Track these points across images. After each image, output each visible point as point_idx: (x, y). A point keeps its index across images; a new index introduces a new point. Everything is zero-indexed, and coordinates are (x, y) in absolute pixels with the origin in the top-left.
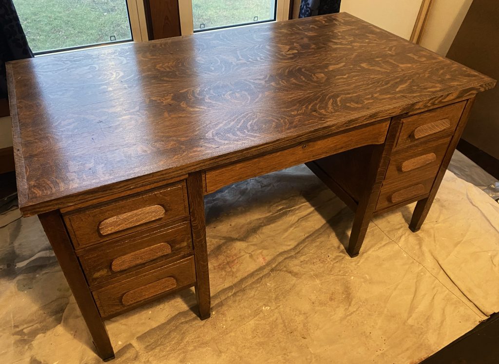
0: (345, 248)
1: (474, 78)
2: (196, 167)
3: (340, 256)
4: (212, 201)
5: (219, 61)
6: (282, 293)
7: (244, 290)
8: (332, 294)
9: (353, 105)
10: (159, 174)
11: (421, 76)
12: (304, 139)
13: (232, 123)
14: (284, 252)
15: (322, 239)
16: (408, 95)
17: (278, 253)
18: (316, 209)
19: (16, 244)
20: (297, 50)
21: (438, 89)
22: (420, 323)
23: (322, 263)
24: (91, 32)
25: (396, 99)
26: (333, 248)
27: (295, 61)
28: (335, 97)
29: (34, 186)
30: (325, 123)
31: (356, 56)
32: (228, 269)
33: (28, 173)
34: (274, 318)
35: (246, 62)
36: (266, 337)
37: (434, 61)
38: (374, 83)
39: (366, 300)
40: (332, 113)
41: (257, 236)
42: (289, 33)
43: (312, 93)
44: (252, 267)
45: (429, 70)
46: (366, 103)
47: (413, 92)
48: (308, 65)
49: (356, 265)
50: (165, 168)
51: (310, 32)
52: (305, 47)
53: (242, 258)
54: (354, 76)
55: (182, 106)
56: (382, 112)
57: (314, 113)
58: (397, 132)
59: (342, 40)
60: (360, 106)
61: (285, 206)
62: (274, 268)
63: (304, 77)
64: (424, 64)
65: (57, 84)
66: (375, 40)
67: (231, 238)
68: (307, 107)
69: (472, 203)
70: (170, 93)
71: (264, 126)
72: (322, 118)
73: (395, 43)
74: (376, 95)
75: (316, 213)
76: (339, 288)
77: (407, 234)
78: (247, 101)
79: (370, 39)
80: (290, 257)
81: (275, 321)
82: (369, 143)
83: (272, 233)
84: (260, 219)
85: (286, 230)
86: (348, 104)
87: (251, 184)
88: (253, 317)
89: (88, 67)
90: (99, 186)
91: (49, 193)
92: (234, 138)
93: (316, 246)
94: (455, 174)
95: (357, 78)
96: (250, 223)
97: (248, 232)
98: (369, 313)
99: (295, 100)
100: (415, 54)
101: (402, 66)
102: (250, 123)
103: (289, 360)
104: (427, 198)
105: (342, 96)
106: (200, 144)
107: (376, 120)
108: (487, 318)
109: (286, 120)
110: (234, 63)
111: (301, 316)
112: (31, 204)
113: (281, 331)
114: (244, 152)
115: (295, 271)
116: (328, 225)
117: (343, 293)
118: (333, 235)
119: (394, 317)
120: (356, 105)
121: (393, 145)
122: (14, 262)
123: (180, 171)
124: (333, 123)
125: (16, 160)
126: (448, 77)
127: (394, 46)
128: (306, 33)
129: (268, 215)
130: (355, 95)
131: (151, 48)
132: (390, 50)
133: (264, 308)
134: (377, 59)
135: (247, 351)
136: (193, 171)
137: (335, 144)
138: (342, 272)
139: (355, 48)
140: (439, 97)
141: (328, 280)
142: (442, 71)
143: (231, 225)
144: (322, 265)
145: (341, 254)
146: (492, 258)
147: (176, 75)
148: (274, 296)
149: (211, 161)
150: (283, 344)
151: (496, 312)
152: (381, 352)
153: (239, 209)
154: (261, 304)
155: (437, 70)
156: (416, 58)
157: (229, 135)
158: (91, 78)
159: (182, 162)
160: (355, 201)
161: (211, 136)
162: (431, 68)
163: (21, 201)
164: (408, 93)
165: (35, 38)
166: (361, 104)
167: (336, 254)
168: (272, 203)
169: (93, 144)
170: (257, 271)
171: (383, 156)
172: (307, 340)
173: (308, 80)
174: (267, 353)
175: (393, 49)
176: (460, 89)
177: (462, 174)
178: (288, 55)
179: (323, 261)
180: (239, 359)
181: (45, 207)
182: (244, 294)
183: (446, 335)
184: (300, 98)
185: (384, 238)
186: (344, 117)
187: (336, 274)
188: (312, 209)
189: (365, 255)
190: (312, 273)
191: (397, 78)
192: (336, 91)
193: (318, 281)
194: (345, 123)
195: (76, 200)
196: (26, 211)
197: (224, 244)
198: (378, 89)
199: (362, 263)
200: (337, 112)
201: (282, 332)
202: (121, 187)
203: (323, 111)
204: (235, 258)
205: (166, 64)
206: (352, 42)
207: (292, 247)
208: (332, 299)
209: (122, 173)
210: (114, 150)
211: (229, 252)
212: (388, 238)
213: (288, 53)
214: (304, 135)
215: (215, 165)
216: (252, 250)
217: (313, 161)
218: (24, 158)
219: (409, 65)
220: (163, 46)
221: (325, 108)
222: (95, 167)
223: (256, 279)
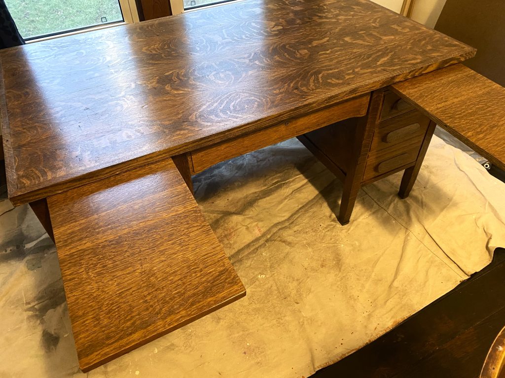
0: (337, 217)
1: (455, 48)
2: (179, 150)
3: (332, 225)
4: (210, 177)
5: (205, 41)
6: (277, 262)
7: (240, 261)
8: (323, 261)
9: (334, 81)
10: (143, 158)
11: (403, 48)
12: (285, 117)
13: (215, 105)
14: (278, 223)
15: (315, 209)
16: (388, 68)
17: (272, 225)
18: (309, 181)
19: (24, 227)
20: (282, 26)
21: (419, 61)
22: (404, 285)
23: (314, 232)
24: (89, 10)
25: (376, 73)
26: (324, 218)
27: (279, 38)
28: (317, 73)
29: (23, 176)
30: (305, 101)
31: (341, 30)
32: (226, 242)
33: (16, 164)
34: (269, 285)
35: (231, 40)
36: (262, 303)
37: (417, 32)
38: (356, 57)
39: (355, 266)
40: (313, 90)
41: (254, 210)
42: (276, 8)
43: (294, 70)
44: (248, 238)
45: (411, 42)
46: (346, 78)
47: (394, 65)
48: (293, 42)
49: (346, 232)
50: (148, 153)
51: (297, 7)
52: (291, 22)
53: (238, 230)
54: (337, 51)
55: (167, 88)
56: (361, 86)
57: (295, 91)
58: (379, 106)
59: (327, 14)
60: (341, 81)
61: (280, 179)
62: (270, 238)
63: (288, 54)
64: (408, 35)
65: (44, 72)
66: (360, 12)
67: (228, 212)
68: (289, 85)
69: (459, 168)
70: (156, 77)
71: (246, 106)
72: (303, 95)
73: (379, 14)
74: (356, 70)
75: (310, 185)
76: (329, 255)
77: (396, 202)
78: (230, 82)
79: (355, 11)
80: (284, 227)
81: (270, 289)
82: (351, 116)
83: (268, 206)
84: (256, 192)
85: (281, 202)
86: (329, 81)
87: (247, 158)
88: (249, 285)
89: (75, 53)
90: (85, 173)
91: (37, 182)
92: (216, 120)
93: (309, 217)
94: (444, 140)
95: (339, 53)
96: (247, 197)
97: (244, 205)
98: (358, 277)
99: (277, 78)
100: (399, 26)
101: (384, 38)
102: (233, 103)
103: (282, 323)
104: (414, 166)
105: (323, 72)
106: (184, 127)
107: (357, 95)
108: (468, 277)
109: (268, 99)
110: (219, 43)
111: (294, 282)
112: (20, 194)
113: (275, 297)
114: (226, 134)
115: (288, 240)
116: (320, 196)
117: (334, 260)
118: (325, 204)
119: (380, 281)
120: (337, 81)
121: (376, 118)
122: (22, 243)
123: (164, 155)
124: (314, 100)
125: (5, 151)
126: (429, 47)
127: (379, 18)
128: (292, 8)
129: (263, 188)
130: (337, 70)
131: (138, 30)
132: (374, 22)
133: (259, 276)
134: (360, 33)
135: (244, 317)
136: (177, 154)
137: (318, 119)
138: (333, 240)
139: (340, 21)
140: (419, 69)
141: (319, 248)
142: (424, 42)
143: (228, 200)
144: (314, 234)
145: (332, 223)
146: (476, 220)
147: (162, 57)
148: (269, 265)
149: (194, 144)
150: (277, 309)
151: (477, 271)
152: (368, 313)
153: (236, 184)
154: (256, 273)
155: (420, 41)
156: (399, 29)
157: (211, 117)
158: (78, 64)
159: (165, 145)
160: (343, 172)
161: (194, 118)
162: (414, 39)
163: (10, 191)
164: (388, 67)
165: (34, 19)
166: (342, 79)
167: (328, 222)
168: (267, 177)
169: (80, 131)
170: (253, 242)
171: (367, 129)
172: (299, 305)
173: (291, 57)
174: (263, 318)
175: (377, 21)
176: (440, 60)
177: (451, 140)
178: (274, 31)
179: (316, 230)
180: (236, 325)
181: (33, 196)
182: (241, 264)
183: (428, 295)
184: (283, 76)
185: (374, 206)
186: (325, 94)
187: (327, 242)
188: (306, 181)
189: (355, 223)
190: (305, 242)
191: (379, 51)
192: (319, 67)
193: (310, 250)
194: (326, 100)
195: (64, 187)
196: (15, 200)
197: (221, 218)
198: (360, 64)
199: (353, 230)
200: (318, 89)
201: (277, 298)
202: (106, 173)
203: (304, 89)
204: (232, 230)
205: (153, 47)
206: (337, 15)
207: (286, 218)
208: (323, 266)
209: (107, 159)
210: (99, 137)
211: (226, 225)
212: (377, 205)
213: (274, 29)
214: (285, 114)
215: (198, 148)
216: (248, 223)
217: (304, 135)
218: (13, 148)
219: (393, 37)
220: (150, 28)
221: (307, 85)
222: (81, 154)
223: (252, 249)
